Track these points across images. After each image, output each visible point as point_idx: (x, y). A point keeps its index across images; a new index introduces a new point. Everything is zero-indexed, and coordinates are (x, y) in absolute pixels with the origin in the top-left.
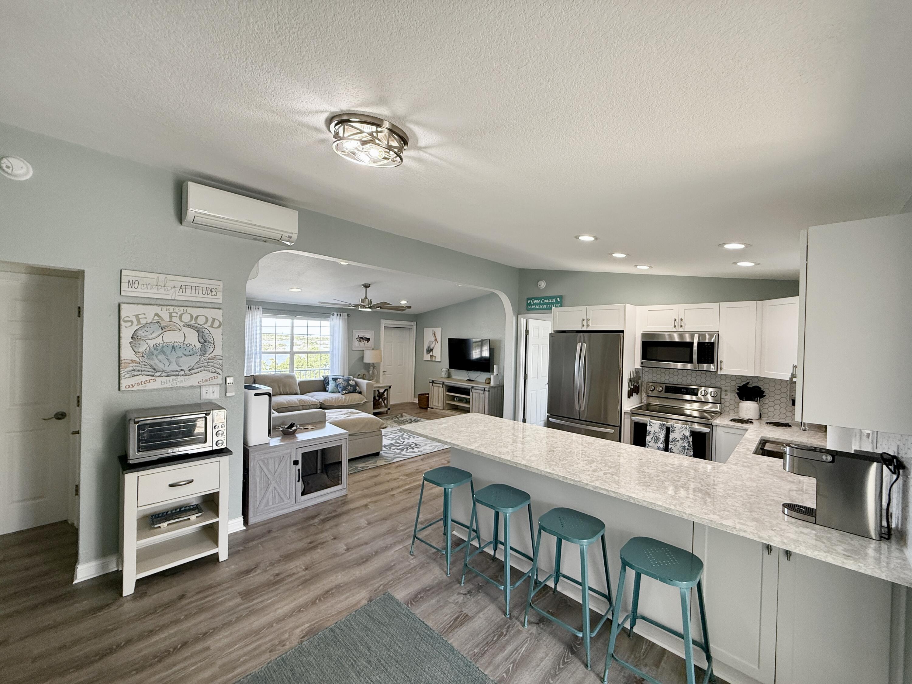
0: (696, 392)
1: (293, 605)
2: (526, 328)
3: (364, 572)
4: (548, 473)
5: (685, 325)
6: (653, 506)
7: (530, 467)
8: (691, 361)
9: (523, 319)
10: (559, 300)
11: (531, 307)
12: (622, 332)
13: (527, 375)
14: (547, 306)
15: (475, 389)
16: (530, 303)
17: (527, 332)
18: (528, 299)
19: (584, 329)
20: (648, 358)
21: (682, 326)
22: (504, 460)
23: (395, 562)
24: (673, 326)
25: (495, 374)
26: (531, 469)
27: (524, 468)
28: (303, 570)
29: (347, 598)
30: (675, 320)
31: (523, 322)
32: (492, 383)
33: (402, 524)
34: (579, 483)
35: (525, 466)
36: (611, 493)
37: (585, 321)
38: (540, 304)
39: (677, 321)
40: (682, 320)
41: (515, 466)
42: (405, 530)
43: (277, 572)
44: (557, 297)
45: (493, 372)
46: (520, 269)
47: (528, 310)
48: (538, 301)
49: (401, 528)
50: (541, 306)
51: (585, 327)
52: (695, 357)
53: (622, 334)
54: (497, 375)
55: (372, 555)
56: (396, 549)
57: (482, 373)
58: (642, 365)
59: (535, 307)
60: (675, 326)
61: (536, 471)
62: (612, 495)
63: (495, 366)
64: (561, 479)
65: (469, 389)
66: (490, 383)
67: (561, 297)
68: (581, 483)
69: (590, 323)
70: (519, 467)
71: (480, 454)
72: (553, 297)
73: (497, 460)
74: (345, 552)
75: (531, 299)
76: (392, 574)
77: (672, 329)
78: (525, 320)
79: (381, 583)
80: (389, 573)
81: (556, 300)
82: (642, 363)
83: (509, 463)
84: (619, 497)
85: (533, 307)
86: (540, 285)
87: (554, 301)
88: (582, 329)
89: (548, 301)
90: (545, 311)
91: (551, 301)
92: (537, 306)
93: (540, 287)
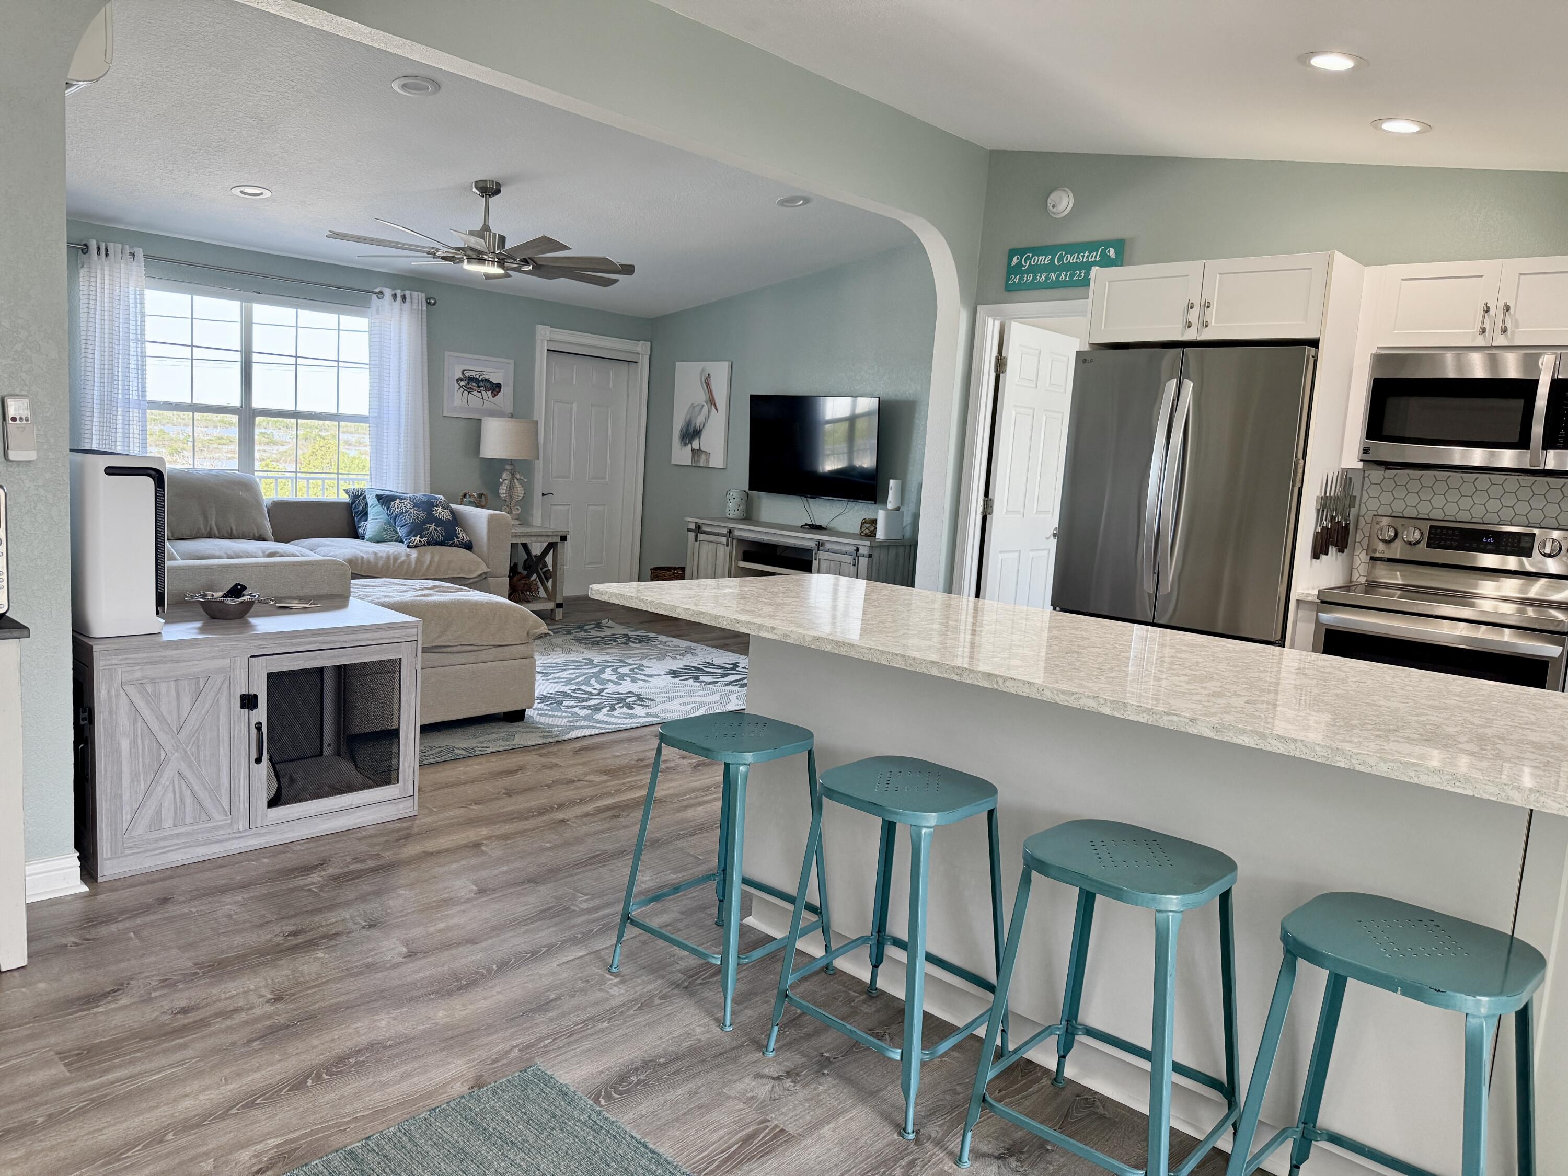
0: (1523, 544)
1: (232, 1088)
2: (1000, 351)
3: (460, 1014)
4: (1063, 692)
5: (1517, 325)
6: (1413, 774)
7: (1005, 679)
8: (1523, 443)
9: (990, 320)
10: (1112, 253)
11: (1021, 279)
12: (1315, 343)
13: (993, 500)
14: (1072, 276)
15: (829, 551)
16: (1019, 264)
17: (1000, 365)
18: (1012, 253)
19: (1191, 335)
20: (1385, 433)
21: (1504, 330)
22: (922, 661)
23: (559, 992)
24: (1476, 330)
25: (890, 506)
26: (1009, 683)
27: (985, 684)
28: (268, 1001)
29: (406, 1076)
30: (1487, 310)
31: (991, 328)
32: (880, 534)
33: (586, 895)
34: (1165, 718)
35: (989, 675)
36: (1274, 742)
37: (1196, 308)
38: (1050, 268)
39: (1492, 312)
40: (1507, 309)
41: (955, 678)
42: (596, 909)
43: (183, 1003)
44: (1108, 244)
45: (885, 501)
46: (991, 152)
47: (1009, 288)
48: (1044, 260)
49: (585, 906)
50: (1053, 276)
51: (1194, 328)
52: (1538, 430)
53: (1313, 349)
54: (898, 509)
55: (489, 970)
56: (565, 959)
57: (851, 504)
58: (1367, 457)
59: (1035, 278)
60: (1483, 331)
61: (1025, 691)
62: (1274, 750)
63: (892, 483)
64: (1107, 711)
65: (810, 551)
66: (873, 534)
67: (1126, 243)
68: (1175, 718)
69: (1212, 316)
70: (969, 681)
71: (843, 651)
72: (1098, 246)
73: (899, 664)
74: (401, 959)
75: (1021, 252)
76: (551, 1020)
77: (1474, 340)
78: (997, 323)
79: (515, 1043)
80: (539, 1018)
81: (1104, 255)
82: (1366, 451)
83: (935, 672)
84: (1298, 755)
85: (1027, 280)
86: (1054, 206)
87: (1096, 257)
88: (1183, 335)
89: (1078, 258)
90: (1064, 291)
91: (1088, 257)
92: (1041, 277)
93: (1054, 210)
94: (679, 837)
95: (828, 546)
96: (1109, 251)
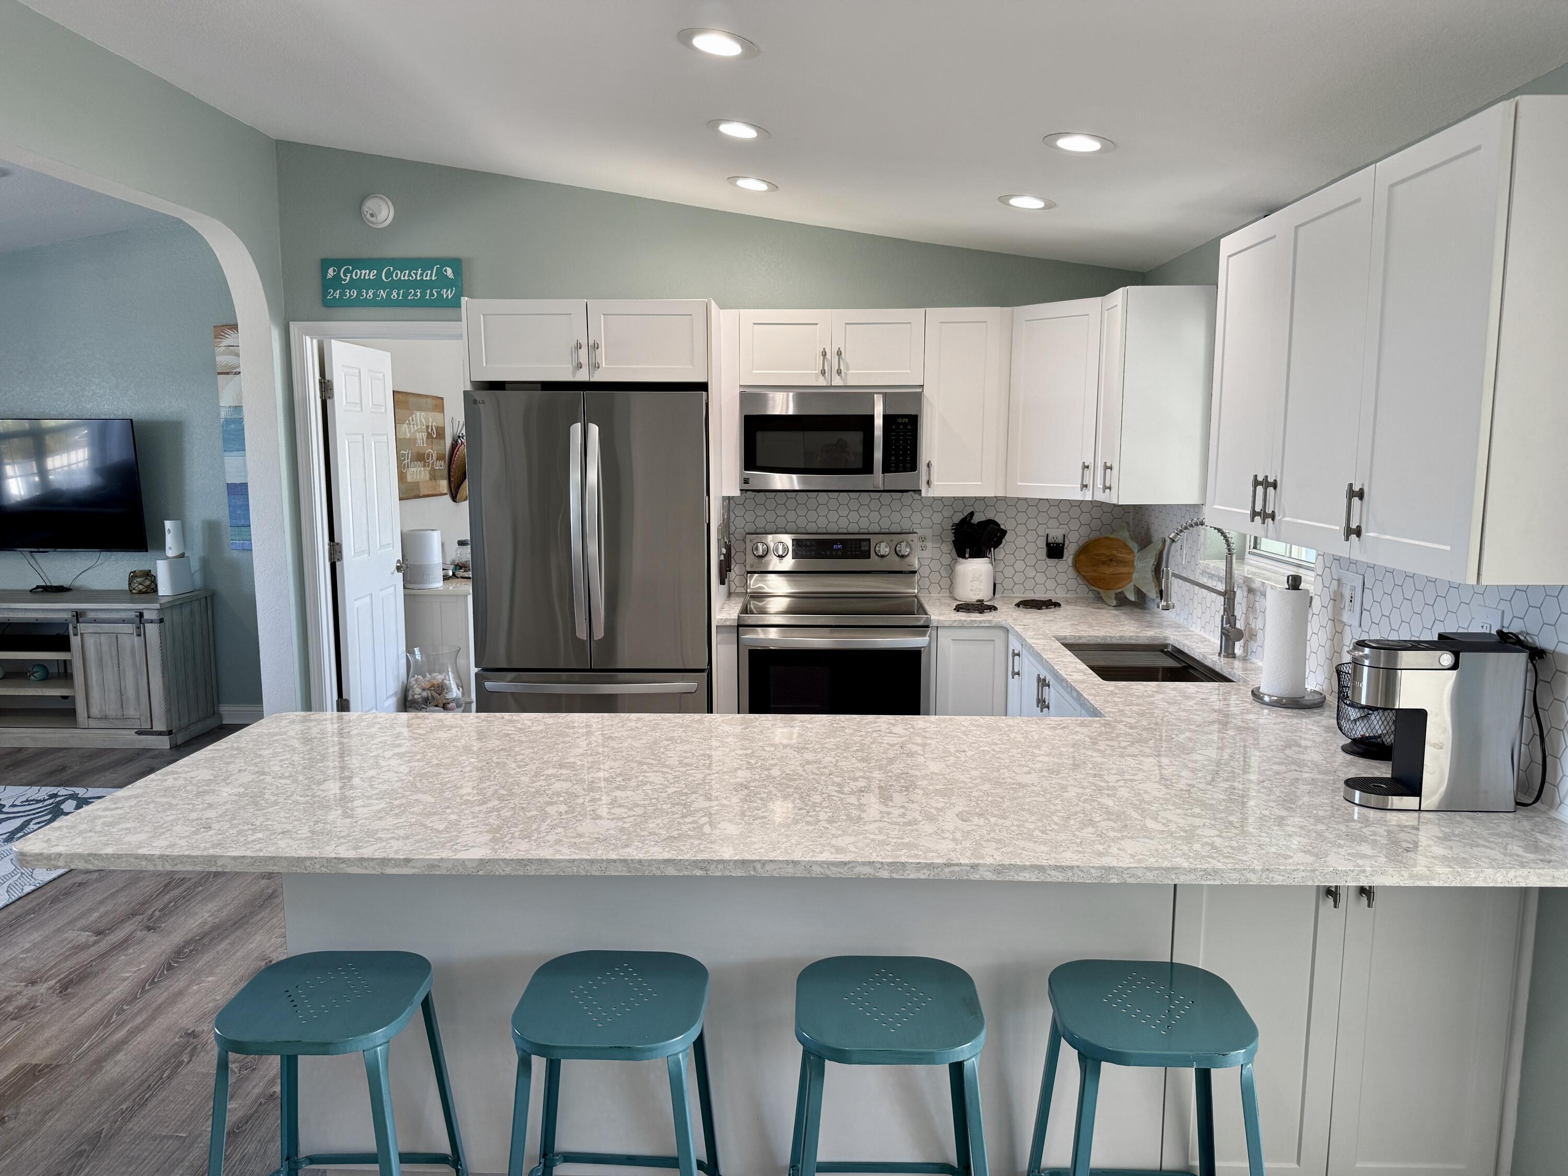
0: (863, 548)
2: (324, 373)
4: (834, 864)
5: (848, 368)
7: (764, 863)
8: (866, 469)
9: (308, 339)
10: (449, 272)
11: (342, 294)
12: (703, 387)
13: (340, 545)
14: (406, 295)
15: (95, 621)
16: (337, 277)
17: (326, 388)
18: (325, 264)
19: (583, 376)
20: (759, 464)
21: (839, 372)
22: (651, 862)
24: (818, 371)
25: (170, 553)
26: (768, 867)
27: (739, 873)
30: (824, 354)
31: (310, 346)
32: (164, 588)
34: (946, 870)
35: (743, 862)
36: (1053, 873)
37: (584, 350)
38: (376, 284)
39: (828, 356)
40: (839, 353)
41: (699, 873)
44: (443, 262)
45: (161, 546)
46: (278, 142)
47: (327, 304)
48: (369, 274)
50: (383, 294)
51: (585, 370)
52: (878, 455)
53: (704, 393)
54: (182, 556)
57: (105, 555)
58: (746, 487)
59: (360, 294)
60: (823, 372)
61: (790, 871)
62: (1054, 879)
63: (168, 524)
64: (885, 874)
65: (65, 625)
66: (152, 589)
67: (456, 263)
68: (957, 869)
69: (602, 355)
70: (718, 874)
71: (532, 870)
72: (425, 263)
73: (622, 871)
75: (338, 263)
77: (817, 381)
78: (315, 342)
81: (440, 273)
82: (746, 481)
83: (671, 871)
84: (1076, 879)
85: (351, 296)
86: (372, 215)
87: (431, 276)
88: (574, 376)
89: (410, 275)
90: (398, 311)
91: (422, 275)
92: (367, 293)
93: (373, 219)
94: (128, 1115)
95: (92, 615)
96: (446, 271)
